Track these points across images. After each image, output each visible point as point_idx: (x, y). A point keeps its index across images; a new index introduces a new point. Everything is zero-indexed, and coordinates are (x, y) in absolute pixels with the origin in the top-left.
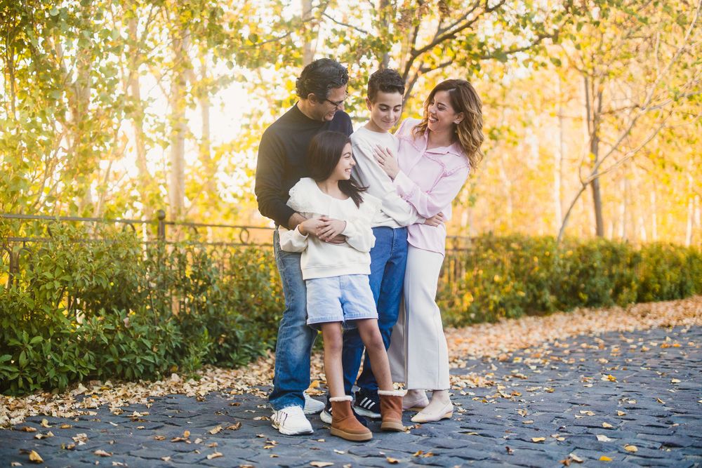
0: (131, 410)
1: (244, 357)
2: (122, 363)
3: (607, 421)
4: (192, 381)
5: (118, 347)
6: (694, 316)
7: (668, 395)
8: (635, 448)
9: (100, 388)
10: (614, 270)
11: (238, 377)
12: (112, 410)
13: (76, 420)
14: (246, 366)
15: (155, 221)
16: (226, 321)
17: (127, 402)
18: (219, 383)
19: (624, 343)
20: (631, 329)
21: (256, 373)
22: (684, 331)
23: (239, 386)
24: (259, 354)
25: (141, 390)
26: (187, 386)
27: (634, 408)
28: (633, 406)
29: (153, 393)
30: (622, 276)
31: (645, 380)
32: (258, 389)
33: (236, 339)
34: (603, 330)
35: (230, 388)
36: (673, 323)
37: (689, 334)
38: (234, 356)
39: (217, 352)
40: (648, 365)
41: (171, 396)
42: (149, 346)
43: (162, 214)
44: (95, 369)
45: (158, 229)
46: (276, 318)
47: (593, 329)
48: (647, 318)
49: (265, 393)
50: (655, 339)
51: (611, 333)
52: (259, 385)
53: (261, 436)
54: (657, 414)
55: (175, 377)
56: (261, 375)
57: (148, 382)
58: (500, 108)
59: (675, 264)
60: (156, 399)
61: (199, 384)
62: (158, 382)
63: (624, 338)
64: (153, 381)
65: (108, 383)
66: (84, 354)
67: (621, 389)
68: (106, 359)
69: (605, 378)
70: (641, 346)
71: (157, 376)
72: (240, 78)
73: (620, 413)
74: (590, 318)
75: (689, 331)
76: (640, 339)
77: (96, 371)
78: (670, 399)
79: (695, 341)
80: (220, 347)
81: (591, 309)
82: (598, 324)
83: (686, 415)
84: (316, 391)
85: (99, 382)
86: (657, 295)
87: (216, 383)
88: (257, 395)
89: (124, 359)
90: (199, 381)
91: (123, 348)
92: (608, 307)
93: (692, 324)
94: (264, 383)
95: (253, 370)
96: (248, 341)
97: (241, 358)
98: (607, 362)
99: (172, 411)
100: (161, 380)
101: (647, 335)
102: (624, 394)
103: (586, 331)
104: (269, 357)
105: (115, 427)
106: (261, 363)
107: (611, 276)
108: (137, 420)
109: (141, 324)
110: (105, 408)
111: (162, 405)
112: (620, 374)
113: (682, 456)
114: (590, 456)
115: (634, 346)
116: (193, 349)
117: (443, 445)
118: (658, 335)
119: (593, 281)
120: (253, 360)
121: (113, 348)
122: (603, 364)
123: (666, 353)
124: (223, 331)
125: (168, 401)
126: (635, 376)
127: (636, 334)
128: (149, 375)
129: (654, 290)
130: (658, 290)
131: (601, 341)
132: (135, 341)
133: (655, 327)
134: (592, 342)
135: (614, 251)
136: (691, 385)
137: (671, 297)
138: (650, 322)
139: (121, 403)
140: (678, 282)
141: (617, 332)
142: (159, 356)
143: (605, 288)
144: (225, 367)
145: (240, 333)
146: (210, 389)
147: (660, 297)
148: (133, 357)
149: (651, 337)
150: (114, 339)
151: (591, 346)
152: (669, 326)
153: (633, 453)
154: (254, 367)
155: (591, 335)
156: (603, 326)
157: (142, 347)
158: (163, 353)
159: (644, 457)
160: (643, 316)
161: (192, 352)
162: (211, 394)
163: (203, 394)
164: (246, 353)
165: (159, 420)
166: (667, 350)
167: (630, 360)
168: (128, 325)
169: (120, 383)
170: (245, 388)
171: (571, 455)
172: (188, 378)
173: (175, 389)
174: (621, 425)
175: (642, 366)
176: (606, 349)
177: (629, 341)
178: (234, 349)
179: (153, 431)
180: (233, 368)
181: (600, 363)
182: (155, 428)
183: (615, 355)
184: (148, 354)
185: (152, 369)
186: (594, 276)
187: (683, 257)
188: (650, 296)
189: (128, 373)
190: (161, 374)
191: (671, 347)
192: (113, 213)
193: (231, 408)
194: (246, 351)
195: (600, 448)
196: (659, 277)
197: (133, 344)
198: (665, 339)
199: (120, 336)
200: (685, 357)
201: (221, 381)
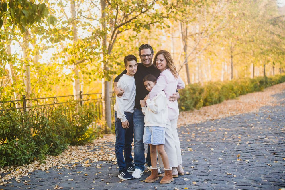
0: (23, 180)
1: (60, 151)
2: (17, 160)
3: (188, 171)
4: (43, 164)
5: (14, 153)
6: (223, 114)
7: (209, 156)
8: (196, 183)
9: (8, 169)
10: (194, 96)
11: (59, 160)
12: (17, 180)
13: (5, 186)
14: (61, 154)
15: (22, 100)
16: (53, 138)
17: (21, 176)
18: (53, 164)
19: (197, 130)
20: (200, 122)
21: (66, 157)
22: (218, 122)
23: (60, 164)
24: (65, 148)
25: (25, 169)
26: (41, 166)
27: (197, 164)
28: (197, 163)
29: (29, 171)
30: (197, 98)
31: (202, 149)
32: (67, 165)
33: (57, 144)
34: (189, 124)
35: (57, 166)
36: (215, 118)
37: (220, 123)
38: (56, 151)
39: (50, 150)
40: (204, 141)
41: (36, 171)
42: (26, 152)
43: (24, 97)
44: (6, 163)
45: (23, 103)
46: (70, 133)
47: (186, 123)
48: (206, 116)
49: (70, 167)
50: (208, 127)
51: (192, 125)
52: (68, 163)
53: (72, 188)
54: (204, 166)
55: (36, 162)
56: (67, 158)
57: (26, 165)
58: (149, 40)
59: (217, 90)
60: (31, 173)
61: (46, 165)
62: (30, 165)
63: (196, 128)
64: (28, 164)
65: (12, 167)
66: (2, 158)
67: (194, 155)
68: (11, 159)
69: (189, 150)
70: (202, 131)
71: (29, 162)
72: (52, 47)
73: (192, 167)
74: (185, 118)
75: (220, 122)
76: (202, 128)
77: (7, 164)
78: (210, 158)
79: (221, 127)
80: (51, 148)
81: (186, 112)
82: (188, 121)
83: (214, 166)
84: (88, 165)
85: (8, 167)
86: (211, 103)
87: (51, 164)
88: (67, 168)
89: (17, 158)
90: (46, 164)
91: (16, 154)
92: (192, 110)
93: (222, 118)
94: (69, 162)
95: (63, 156)
96: (61, 144)
97: (59, 151)
98: (190, 141)
99: (38, 179)
100: (31, 164)
101: (205, 125)
102: (195, 157)
103: (183, 125)
104: (69, 148)
105: (20, 188)
106: (66, 152)
107: (193, 99)
108: (27, 184)
109: (22, 144)
110: (14, 179)
111: (34, 176)
112: (194, 147)
113: (210, 185)
114: (181, 187)
115: (200, 132)
116: (42, 151)
117: (134, 187)
118: (209, 124)
119: (186, 102)
120: (63, 151)
121: (13, 154)
122: (188, 142)
123: (210, 135)
124: (51, 141)
125: (36, 173)
126: (199, 147)
127: (202, 124)
128: (26, 163)
129: (209, 102)
130: (211, 101)
131: (189, 130)
132: (20, 150)
133: (208, 120)
134: (185, 130)
135: (194, 90)
136: (217, 151)
137: (216, 103)
138: (207, 118)
139: (19, 177)
140: (218, 97)
141: (194, 124)
142: (30, 155)
143: (191, 103)
144: (53, 155)
145: (58, 142)
146: (50, 167)
147: (212, 103)
148: (20, 157)
149: (206, 126)
150: (12, 150)
151: (185, 133)
152: (213, 120)
153: (195, 185)
154: (64, 154)
155: (185, 127)
156: (189, 122)
157: (23, 153)
158: (31, 153)
159: (199, 186)
160: (205, 115)
161: (41, 152)
162: (51, 169)
163: (47, 169)
164: (61, 149)
165: (35, 183)
166: (211, 133)
167: (198, 139)
168: (17, 145)
169: (16, 166)
170: (62, 165)
171: (175, 188)
172: (41, 162)
173: (37, 168)
174: (192, 172)
175: (202, 142)
176: (190, 133)
177: (199, 129)
178: (56, 148)
179: (33, 189)
180: (56, 155)
181: (188, 141)
182: (34, 188)
183: (193, 137)
184: (25, 155)
185: (27, 160)
186: (186, 100)
187: (220, 87)
188: (208, 103)
189: (19, 163)
190: (31, 161)
191: (213, 131)
192: (6, 99)
193: (59, 175)
194: (61, 148)
195: (185, 183)
196: (211, 96)
197: (20, 152)
198: (211, 127)
199: (15, 149)
200: (217, 136)
201: (54, 163)
